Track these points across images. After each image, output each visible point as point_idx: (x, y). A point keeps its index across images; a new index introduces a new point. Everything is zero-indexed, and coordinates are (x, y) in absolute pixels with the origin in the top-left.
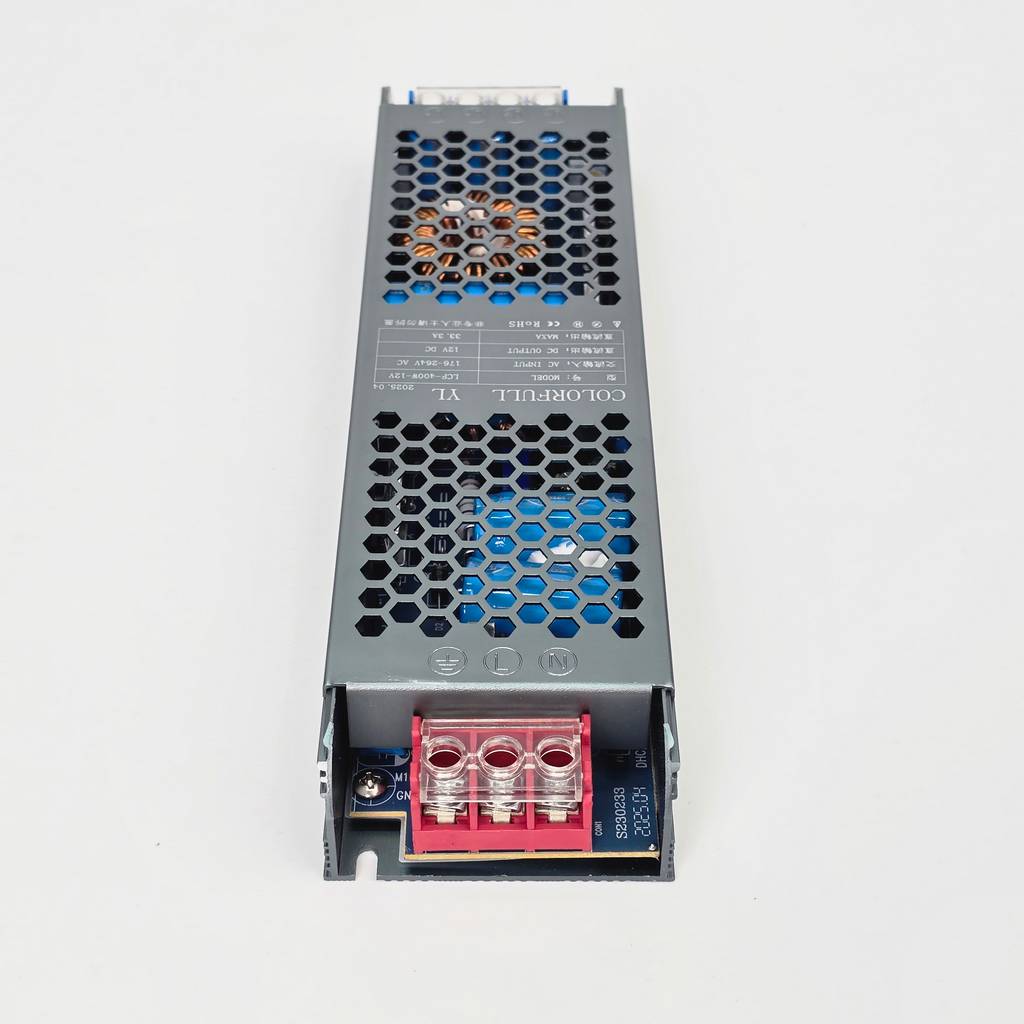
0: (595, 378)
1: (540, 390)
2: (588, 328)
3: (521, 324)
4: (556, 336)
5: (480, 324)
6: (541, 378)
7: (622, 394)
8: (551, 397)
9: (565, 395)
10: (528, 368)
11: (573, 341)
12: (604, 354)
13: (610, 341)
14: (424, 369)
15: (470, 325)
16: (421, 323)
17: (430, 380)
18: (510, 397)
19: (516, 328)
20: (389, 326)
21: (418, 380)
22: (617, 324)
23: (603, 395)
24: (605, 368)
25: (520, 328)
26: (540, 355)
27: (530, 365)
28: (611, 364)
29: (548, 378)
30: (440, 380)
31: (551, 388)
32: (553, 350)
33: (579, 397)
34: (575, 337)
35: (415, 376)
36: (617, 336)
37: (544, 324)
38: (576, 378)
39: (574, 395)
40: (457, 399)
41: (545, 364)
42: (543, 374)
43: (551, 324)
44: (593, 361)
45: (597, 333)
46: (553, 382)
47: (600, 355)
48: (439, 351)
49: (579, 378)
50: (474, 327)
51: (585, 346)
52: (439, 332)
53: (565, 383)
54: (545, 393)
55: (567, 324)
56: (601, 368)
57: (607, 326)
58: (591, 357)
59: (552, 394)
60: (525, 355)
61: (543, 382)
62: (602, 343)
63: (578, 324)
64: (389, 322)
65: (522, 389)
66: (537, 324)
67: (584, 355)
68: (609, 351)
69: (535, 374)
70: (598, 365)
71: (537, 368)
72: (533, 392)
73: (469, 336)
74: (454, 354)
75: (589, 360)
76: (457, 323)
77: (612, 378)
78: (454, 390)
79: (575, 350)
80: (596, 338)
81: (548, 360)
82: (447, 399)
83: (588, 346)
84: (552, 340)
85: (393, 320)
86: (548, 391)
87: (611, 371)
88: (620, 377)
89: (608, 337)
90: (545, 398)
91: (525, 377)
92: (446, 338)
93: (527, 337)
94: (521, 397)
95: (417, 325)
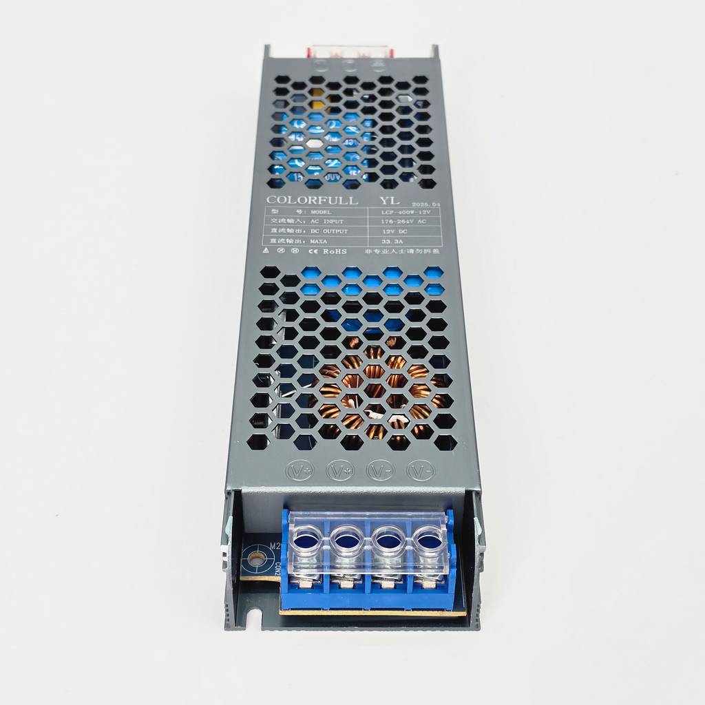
0: (286, 211)
1: (325, 204)
2: (288, 249)
3: (338, 251)
4: (312, 241)
5: (368, 251)
6: (325, 212)
7: (270, 200)
8: (318, 199)
9: (308, 199)
10: (335, 219)
11: (300, 238)
12: (278, 228)
13: (273, 237)
14: (406, 217)
15: (376, 251)
16: (412, 251)
17: (402, 210)
18: (346, 199)
19: (342, 249)
20: (435, 248)
21: (411, 209)
22: (266, 251)
23: (282, 200)
24: (278, 218)
25: (338, 248)
26: (325, 228)
27: (332, 221)
28: (274, 220)
29: (320, 212)
30: (395, 210)
31: (318, 205)
32: (315, 231)
33: (299, 199)
34: (298, 241)
35: (412, 212)
36: (267, 240)
37: (321, 251)
38: (300, 212)
39: (302, 200)
40: (382, 198)
41: (321, 222)
42: (323, 215)
43: (316, 251)
44: (287, 223)
45: (281, 244)
46: (316, 209)
47: (281, 227)
48: (397, 229)
49: (298, 211)
50: (373, 249)
51: (292, 234)
52: (398, 245)
53: (308, 208)
54: (322, 202)
55: (303, 250)
56: (282, 218)
57: (273, 249)
58: (287, 226)
59: (317, 201)
60: (336, 228)
61: (323, 209)
62: (278, 236)
63: (295, 251)
64: (436, 251)
65: (338, 205)
66: (326, 251)
67: (293, 228)
68: (274, 230)
69: (329, 215)
70: (283, 220)
71: (327, 219)
72: (330, 203)
73: (376, 242)
74: (386, 229)
75: (290, 224)
76: (385, 252)
77: (274, 211)
78: (385, 203)
79: (299, 231)
80: (282, 240)
81: (319, 224)
82: (388, 198)
83: (289, 234)
84: (315, 239)
85: (433, 253)
86: (320, 203)
87: (275, 216)
88: (269, 211)
89: (273, 241)
90: (322, 199)
91: (335, 212)
92: (392, 240)
93: (334, 241)
94: (338, 199)
95: (415, 249)
